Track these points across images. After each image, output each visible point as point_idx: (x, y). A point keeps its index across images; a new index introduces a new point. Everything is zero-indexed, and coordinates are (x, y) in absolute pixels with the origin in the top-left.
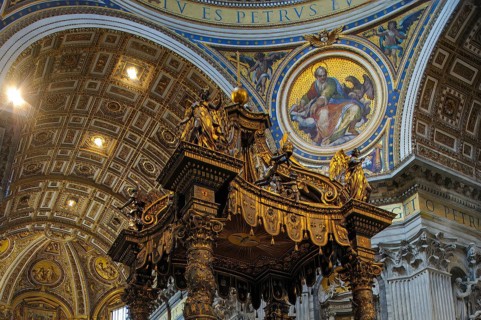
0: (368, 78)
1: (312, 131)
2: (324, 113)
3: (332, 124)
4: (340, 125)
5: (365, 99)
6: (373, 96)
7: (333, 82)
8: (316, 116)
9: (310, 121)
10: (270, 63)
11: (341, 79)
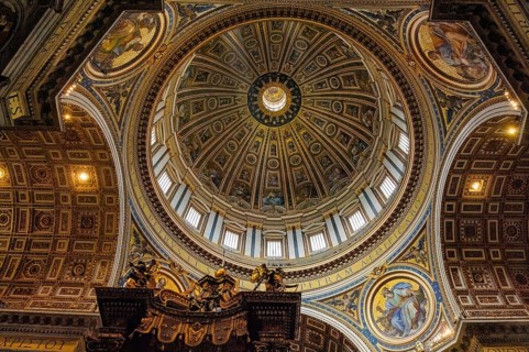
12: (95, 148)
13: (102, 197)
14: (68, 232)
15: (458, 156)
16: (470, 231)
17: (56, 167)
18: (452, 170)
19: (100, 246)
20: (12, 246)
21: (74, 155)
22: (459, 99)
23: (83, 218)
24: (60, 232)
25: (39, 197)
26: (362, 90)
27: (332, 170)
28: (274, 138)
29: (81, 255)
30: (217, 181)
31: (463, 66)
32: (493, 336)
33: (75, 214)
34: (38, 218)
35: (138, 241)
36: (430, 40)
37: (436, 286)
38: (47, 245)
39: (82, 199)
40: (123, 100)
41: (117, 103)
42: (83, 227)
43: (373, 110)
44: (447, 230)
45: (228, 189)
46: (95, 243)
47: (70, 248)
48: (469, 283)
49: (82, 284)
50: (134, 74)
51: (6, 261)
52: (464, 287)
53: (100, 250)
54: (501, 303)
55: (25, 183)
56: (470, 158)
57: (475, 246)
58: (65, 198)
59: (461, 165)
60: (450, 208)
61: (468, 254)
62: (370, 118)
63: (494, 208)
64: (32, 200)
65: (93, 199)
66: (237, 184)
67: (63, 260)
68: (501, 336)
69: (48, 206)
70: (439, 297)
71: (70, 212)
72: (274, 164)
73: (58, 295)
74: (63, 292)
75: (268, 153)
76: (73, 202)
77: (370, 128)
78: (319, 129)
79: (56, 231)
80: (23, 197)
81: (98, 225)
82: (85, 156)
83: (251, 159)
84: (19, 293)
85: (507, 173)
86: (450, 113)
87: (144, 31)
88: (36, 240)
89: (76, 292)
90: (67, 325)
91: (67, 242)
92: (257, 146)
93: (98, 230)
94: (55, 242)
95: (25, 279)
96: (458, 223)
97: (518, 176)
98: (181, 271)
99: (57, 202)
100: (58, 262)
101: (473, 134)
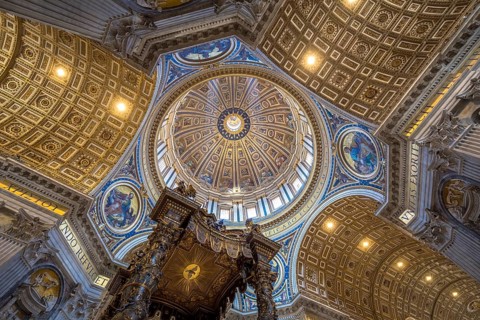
0: (135, 217)
1: (109, 204)
2: (117, 205)
3: (114, 212)
4: (115, 216)
5: (127, 221)
6: (130, 223)
7: (130, 204)
8: (116, 202)
9: (113, 201)
10: (131, 172)
11: (132, 206)
12: (142, 95)
13: (126, 125)
14: (89, 135)
15: (331, 205)
16: (316, 247)
17: (107, 91)
18: (323, 211)
19: (107, 154)
20: (42, 123)
21: (124, 91)
22: (347, 177)
23: (105, 132)
24: (84, 132)
25: (82, 102)
26: (285, 145)
27: (246, 178)
28: (222, 144)
29: (91, 154)
30: (181, 151)
31: (359, 163)
32: (312, 309)
33: (101, 126)
34: (72, 115)
35: (130, 164)
36: (351, 142)
37: (287, 269)
38: (69, 136)
39: (111, 119)
40: (176, 78)
41: (172, 78)
42: (101, 137)
43: (286, 158)
44: (306, 240)
45: (185, 159)
46: (105, 151)
47: (85, 146)
48: (305, 274)
49: (84, 173)
50: (193, 68)
51: (33, 130)
52: (302, 276)
53: (105, 157)
54: (317, 293)
55: (77, 89)
56: (335, 209)
57: (315, 256)
58: (100, 113)
59: (329, 210)
60: (312, 230)
61: (310, 258)
62: (281, 161)
63: (332, 240)
64: (75, 102)
65: (119, 124)
66: (191, 159)
67: (76, 150)
68: (315, 311)
69: (85, 112)
70: (287, 276)
71: (98, 124)
72: (215, 158)
73: (62, 172)
74: (67, 171)
75: (215, 151)
76: (105, 119)
77: (279, 167)
78: (250, 153)
79: (81, 130)
80: (70, 96)
81: (113, 142)
82: (132, 95)
83: (205, 149)
84: (32, 157)
85: (347, 225)
86: (338, 182)
87: (217, 49)
88: (62, 129)
89: (77, 176)
90: (65, 196)
91: (85, 141)
92: (211, 144)
93: (111, 144)
94: (77, 136)
95: (41, 150)
96: (312, 240)
97: (349, 229)
98: (145, 194)
99: (93, 113)
100: (72, 150)
101: (345, 198)
